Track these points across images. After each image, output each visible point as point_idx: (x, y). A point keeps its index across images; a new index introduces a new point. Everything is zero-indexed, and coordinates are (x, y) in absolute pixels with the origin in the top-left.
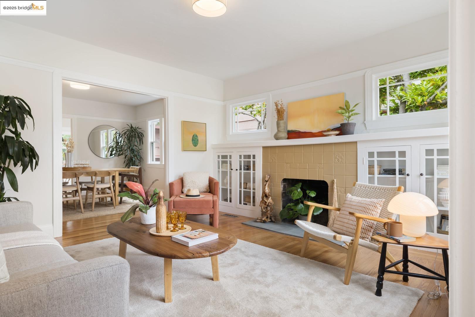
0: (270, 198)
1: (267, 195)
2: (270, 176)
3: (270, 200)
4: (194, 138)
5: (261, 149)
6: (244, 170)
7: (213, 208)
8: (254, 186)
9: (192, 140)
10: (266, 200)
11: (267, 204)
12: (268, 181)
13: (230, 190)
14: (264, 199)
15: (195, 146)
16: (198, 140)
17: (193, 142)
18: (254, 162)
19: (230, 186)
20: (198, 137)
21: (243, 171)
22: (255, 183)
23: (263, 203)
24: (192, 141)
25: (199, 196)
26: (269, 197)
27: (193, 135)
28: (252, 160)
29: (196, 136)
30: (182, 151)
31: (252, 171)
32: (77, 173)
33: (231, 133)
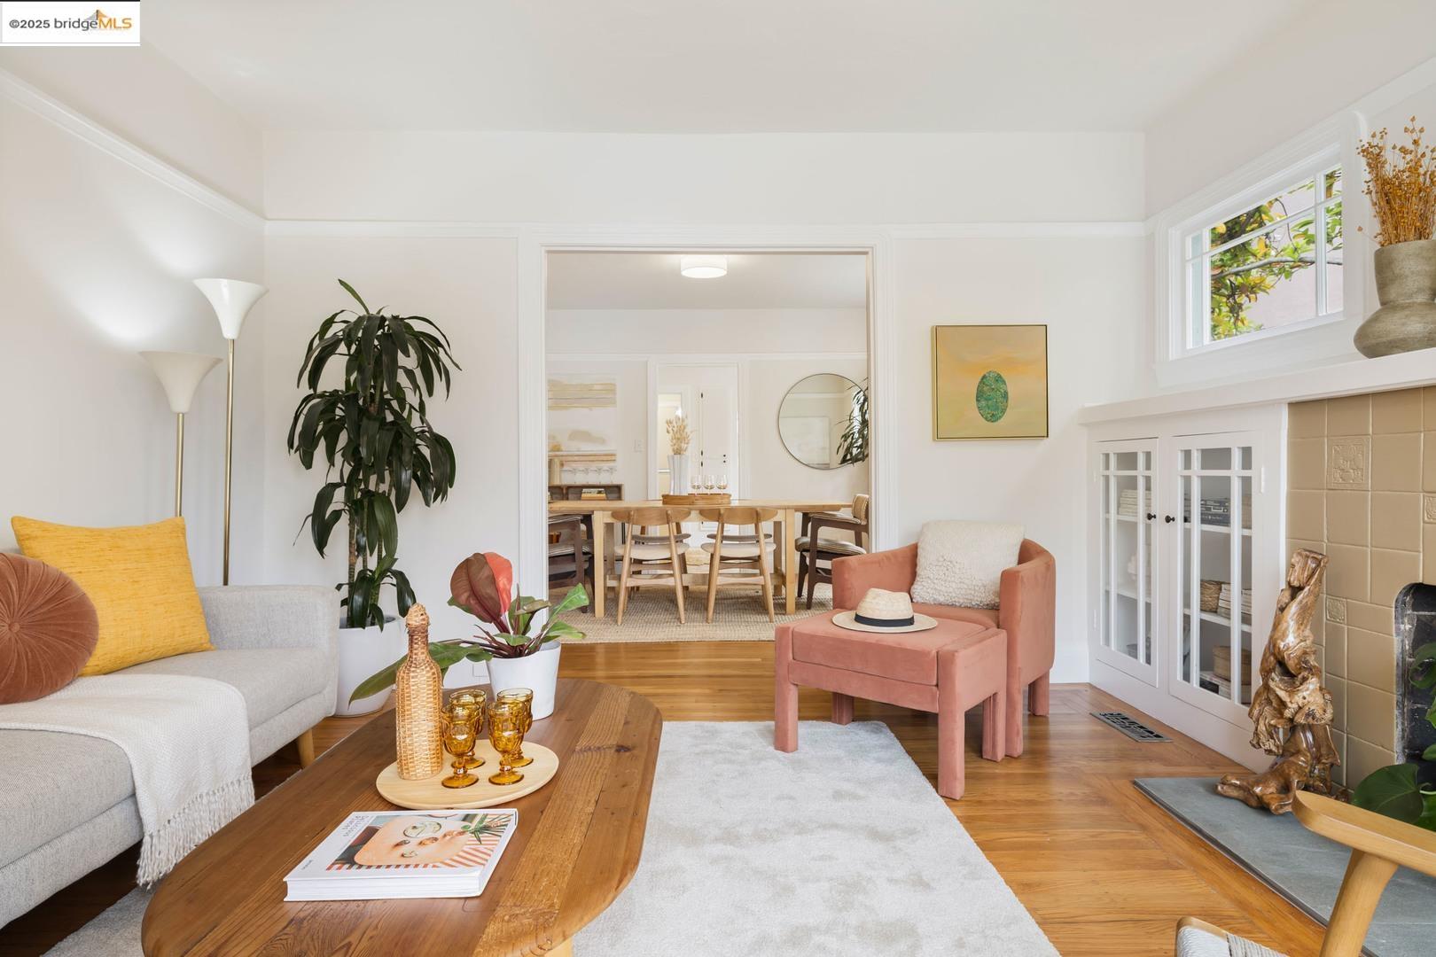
0: (1313, 684)
1: (1291, 664)
2: (1319, 563)
3: (1309, 696)
4: (985, 389)
5: (1284, 415)
6: (1204, 521)
7: (937, 685)
8: (1246, 604)
9: (977, 397)
10: (1282, 694)
11: (1288, 713)
12: (1301, 589)
13: (1148, 606)
14: (1272, 684)
15: (993, 418)
16: (1005, 395)
17: (983, 403)
18: (1246, 482)
19: (1148, 592)
20: (1004, 382)
21: (1196, 526)
22: (1251, 589)
23: (1269, 702)
24: (977, 400)
25: (910, 621)
26: (1305, 679)
27: (984, 377)
28: (1236, 471)
29: (999, 379)
30: (934, 440)
31: (1236, 531)
32: (669, 512)
33: (1173, 354)
